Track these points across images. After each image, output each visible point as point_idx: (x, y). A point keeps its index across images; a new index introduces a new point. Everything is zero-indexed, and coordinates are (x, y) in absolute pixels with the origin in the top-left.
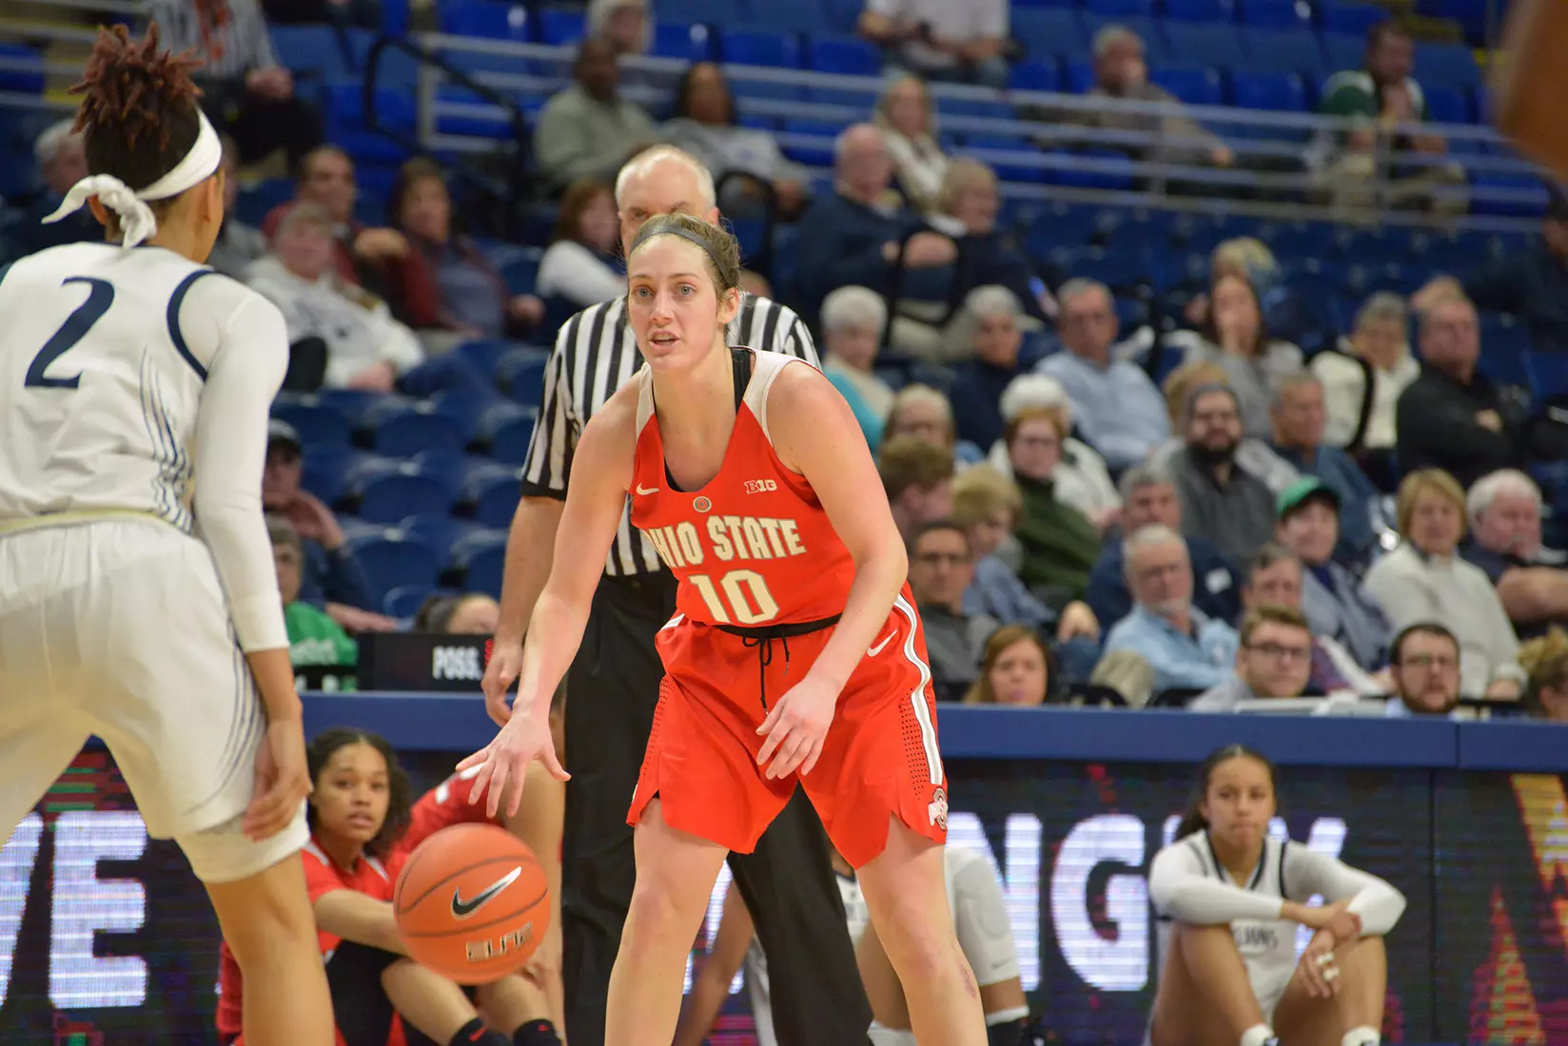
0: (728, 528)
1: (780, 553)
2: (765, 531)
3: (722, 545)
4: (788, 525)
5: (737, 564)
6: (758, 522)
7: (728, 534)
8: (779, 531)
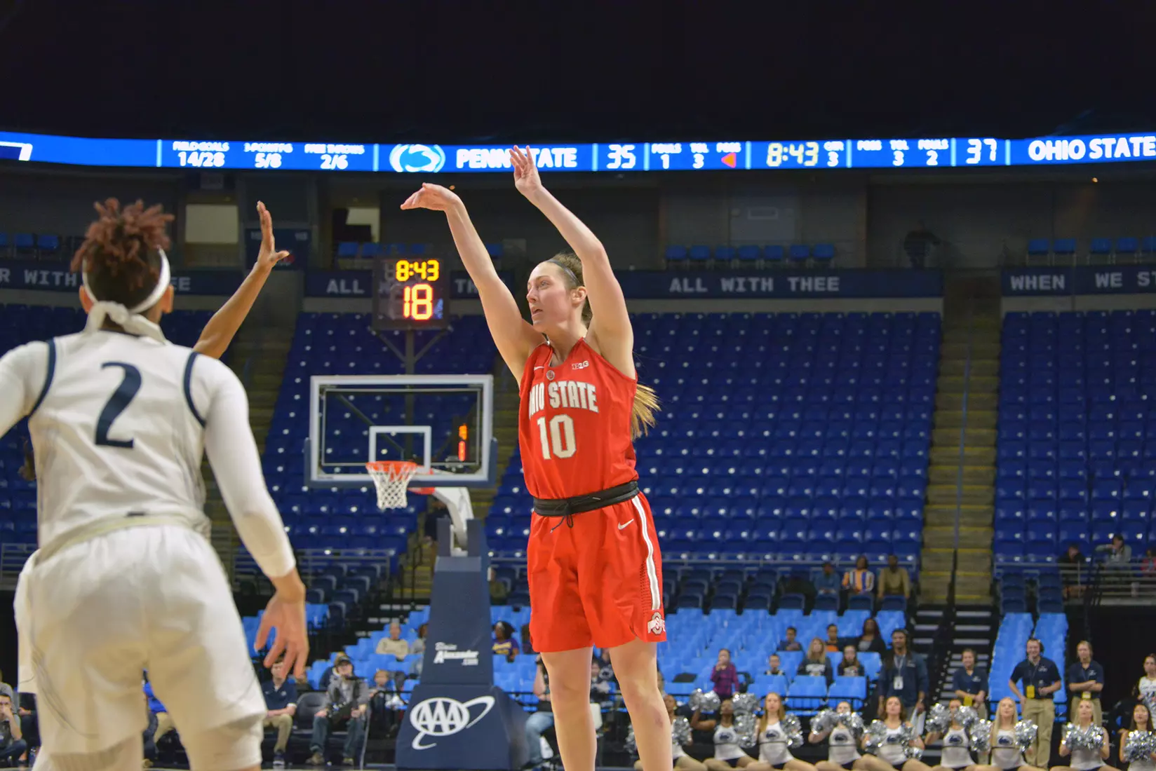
0: (559, 388)
1: (584, 406)
2: (578, 389)
3: (554, 398)
4: (591, 388)
5: (561, 410)
6: (576, 384)
7: (559, 392)
8: (586, 390)
